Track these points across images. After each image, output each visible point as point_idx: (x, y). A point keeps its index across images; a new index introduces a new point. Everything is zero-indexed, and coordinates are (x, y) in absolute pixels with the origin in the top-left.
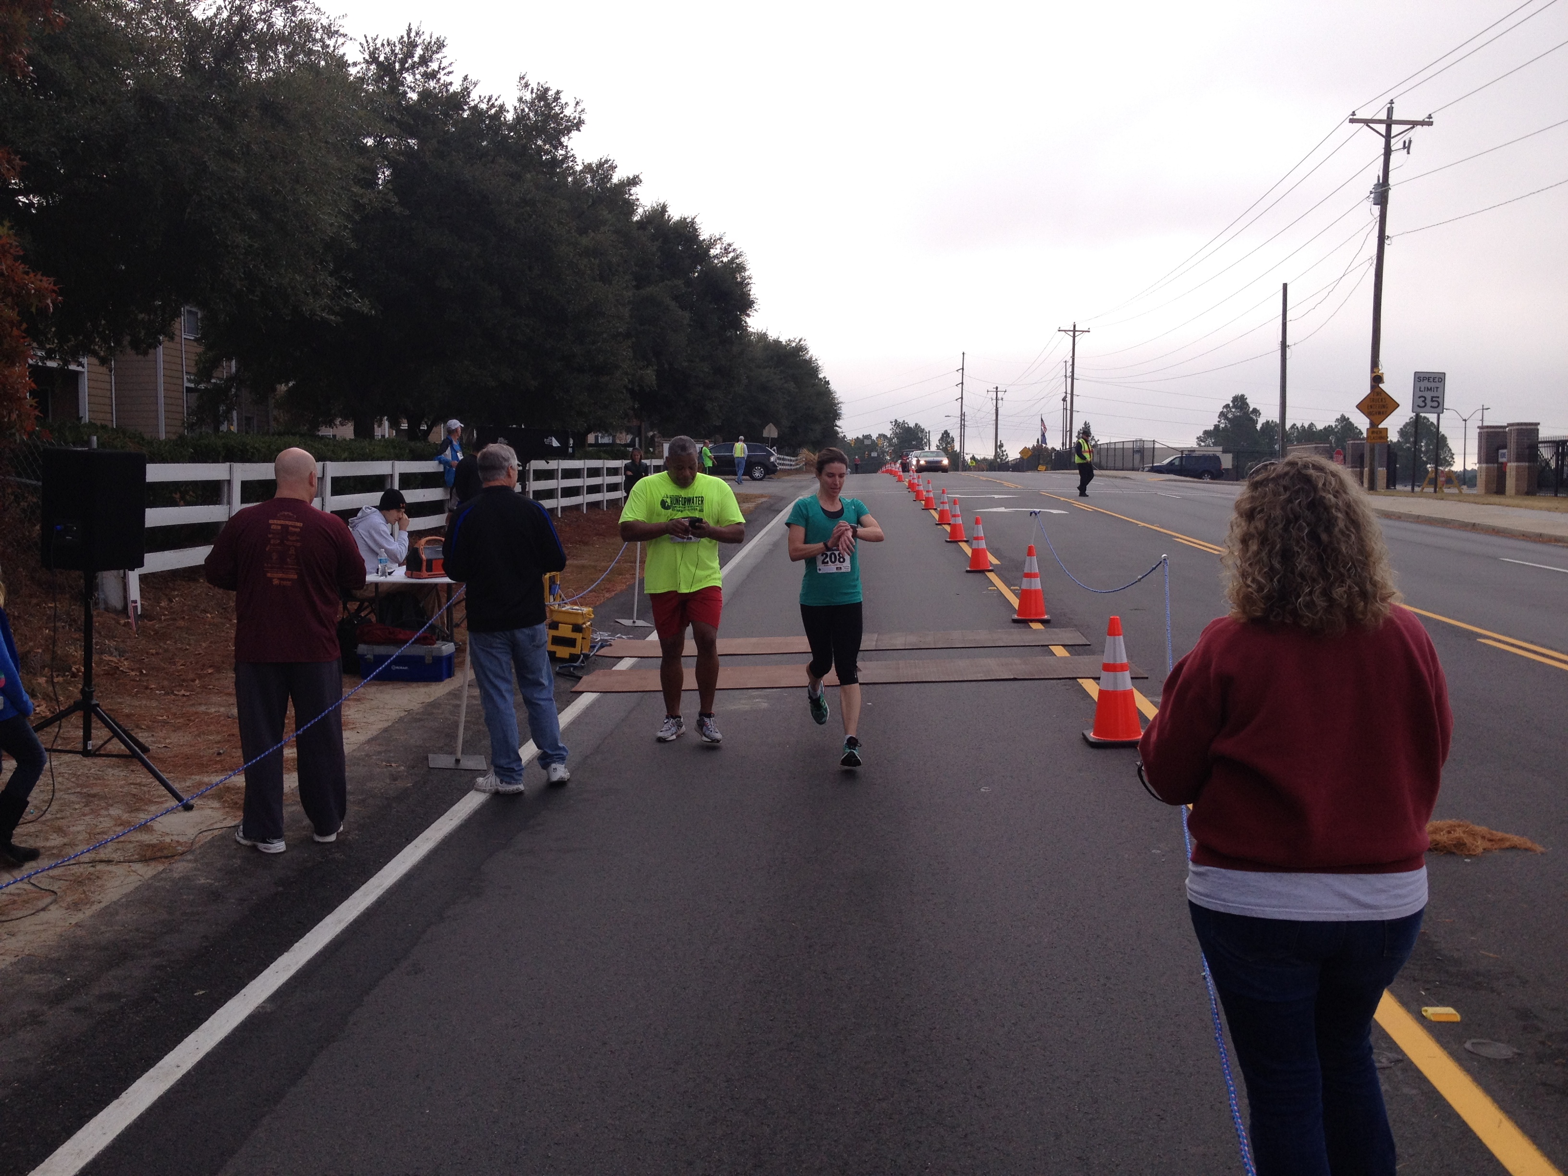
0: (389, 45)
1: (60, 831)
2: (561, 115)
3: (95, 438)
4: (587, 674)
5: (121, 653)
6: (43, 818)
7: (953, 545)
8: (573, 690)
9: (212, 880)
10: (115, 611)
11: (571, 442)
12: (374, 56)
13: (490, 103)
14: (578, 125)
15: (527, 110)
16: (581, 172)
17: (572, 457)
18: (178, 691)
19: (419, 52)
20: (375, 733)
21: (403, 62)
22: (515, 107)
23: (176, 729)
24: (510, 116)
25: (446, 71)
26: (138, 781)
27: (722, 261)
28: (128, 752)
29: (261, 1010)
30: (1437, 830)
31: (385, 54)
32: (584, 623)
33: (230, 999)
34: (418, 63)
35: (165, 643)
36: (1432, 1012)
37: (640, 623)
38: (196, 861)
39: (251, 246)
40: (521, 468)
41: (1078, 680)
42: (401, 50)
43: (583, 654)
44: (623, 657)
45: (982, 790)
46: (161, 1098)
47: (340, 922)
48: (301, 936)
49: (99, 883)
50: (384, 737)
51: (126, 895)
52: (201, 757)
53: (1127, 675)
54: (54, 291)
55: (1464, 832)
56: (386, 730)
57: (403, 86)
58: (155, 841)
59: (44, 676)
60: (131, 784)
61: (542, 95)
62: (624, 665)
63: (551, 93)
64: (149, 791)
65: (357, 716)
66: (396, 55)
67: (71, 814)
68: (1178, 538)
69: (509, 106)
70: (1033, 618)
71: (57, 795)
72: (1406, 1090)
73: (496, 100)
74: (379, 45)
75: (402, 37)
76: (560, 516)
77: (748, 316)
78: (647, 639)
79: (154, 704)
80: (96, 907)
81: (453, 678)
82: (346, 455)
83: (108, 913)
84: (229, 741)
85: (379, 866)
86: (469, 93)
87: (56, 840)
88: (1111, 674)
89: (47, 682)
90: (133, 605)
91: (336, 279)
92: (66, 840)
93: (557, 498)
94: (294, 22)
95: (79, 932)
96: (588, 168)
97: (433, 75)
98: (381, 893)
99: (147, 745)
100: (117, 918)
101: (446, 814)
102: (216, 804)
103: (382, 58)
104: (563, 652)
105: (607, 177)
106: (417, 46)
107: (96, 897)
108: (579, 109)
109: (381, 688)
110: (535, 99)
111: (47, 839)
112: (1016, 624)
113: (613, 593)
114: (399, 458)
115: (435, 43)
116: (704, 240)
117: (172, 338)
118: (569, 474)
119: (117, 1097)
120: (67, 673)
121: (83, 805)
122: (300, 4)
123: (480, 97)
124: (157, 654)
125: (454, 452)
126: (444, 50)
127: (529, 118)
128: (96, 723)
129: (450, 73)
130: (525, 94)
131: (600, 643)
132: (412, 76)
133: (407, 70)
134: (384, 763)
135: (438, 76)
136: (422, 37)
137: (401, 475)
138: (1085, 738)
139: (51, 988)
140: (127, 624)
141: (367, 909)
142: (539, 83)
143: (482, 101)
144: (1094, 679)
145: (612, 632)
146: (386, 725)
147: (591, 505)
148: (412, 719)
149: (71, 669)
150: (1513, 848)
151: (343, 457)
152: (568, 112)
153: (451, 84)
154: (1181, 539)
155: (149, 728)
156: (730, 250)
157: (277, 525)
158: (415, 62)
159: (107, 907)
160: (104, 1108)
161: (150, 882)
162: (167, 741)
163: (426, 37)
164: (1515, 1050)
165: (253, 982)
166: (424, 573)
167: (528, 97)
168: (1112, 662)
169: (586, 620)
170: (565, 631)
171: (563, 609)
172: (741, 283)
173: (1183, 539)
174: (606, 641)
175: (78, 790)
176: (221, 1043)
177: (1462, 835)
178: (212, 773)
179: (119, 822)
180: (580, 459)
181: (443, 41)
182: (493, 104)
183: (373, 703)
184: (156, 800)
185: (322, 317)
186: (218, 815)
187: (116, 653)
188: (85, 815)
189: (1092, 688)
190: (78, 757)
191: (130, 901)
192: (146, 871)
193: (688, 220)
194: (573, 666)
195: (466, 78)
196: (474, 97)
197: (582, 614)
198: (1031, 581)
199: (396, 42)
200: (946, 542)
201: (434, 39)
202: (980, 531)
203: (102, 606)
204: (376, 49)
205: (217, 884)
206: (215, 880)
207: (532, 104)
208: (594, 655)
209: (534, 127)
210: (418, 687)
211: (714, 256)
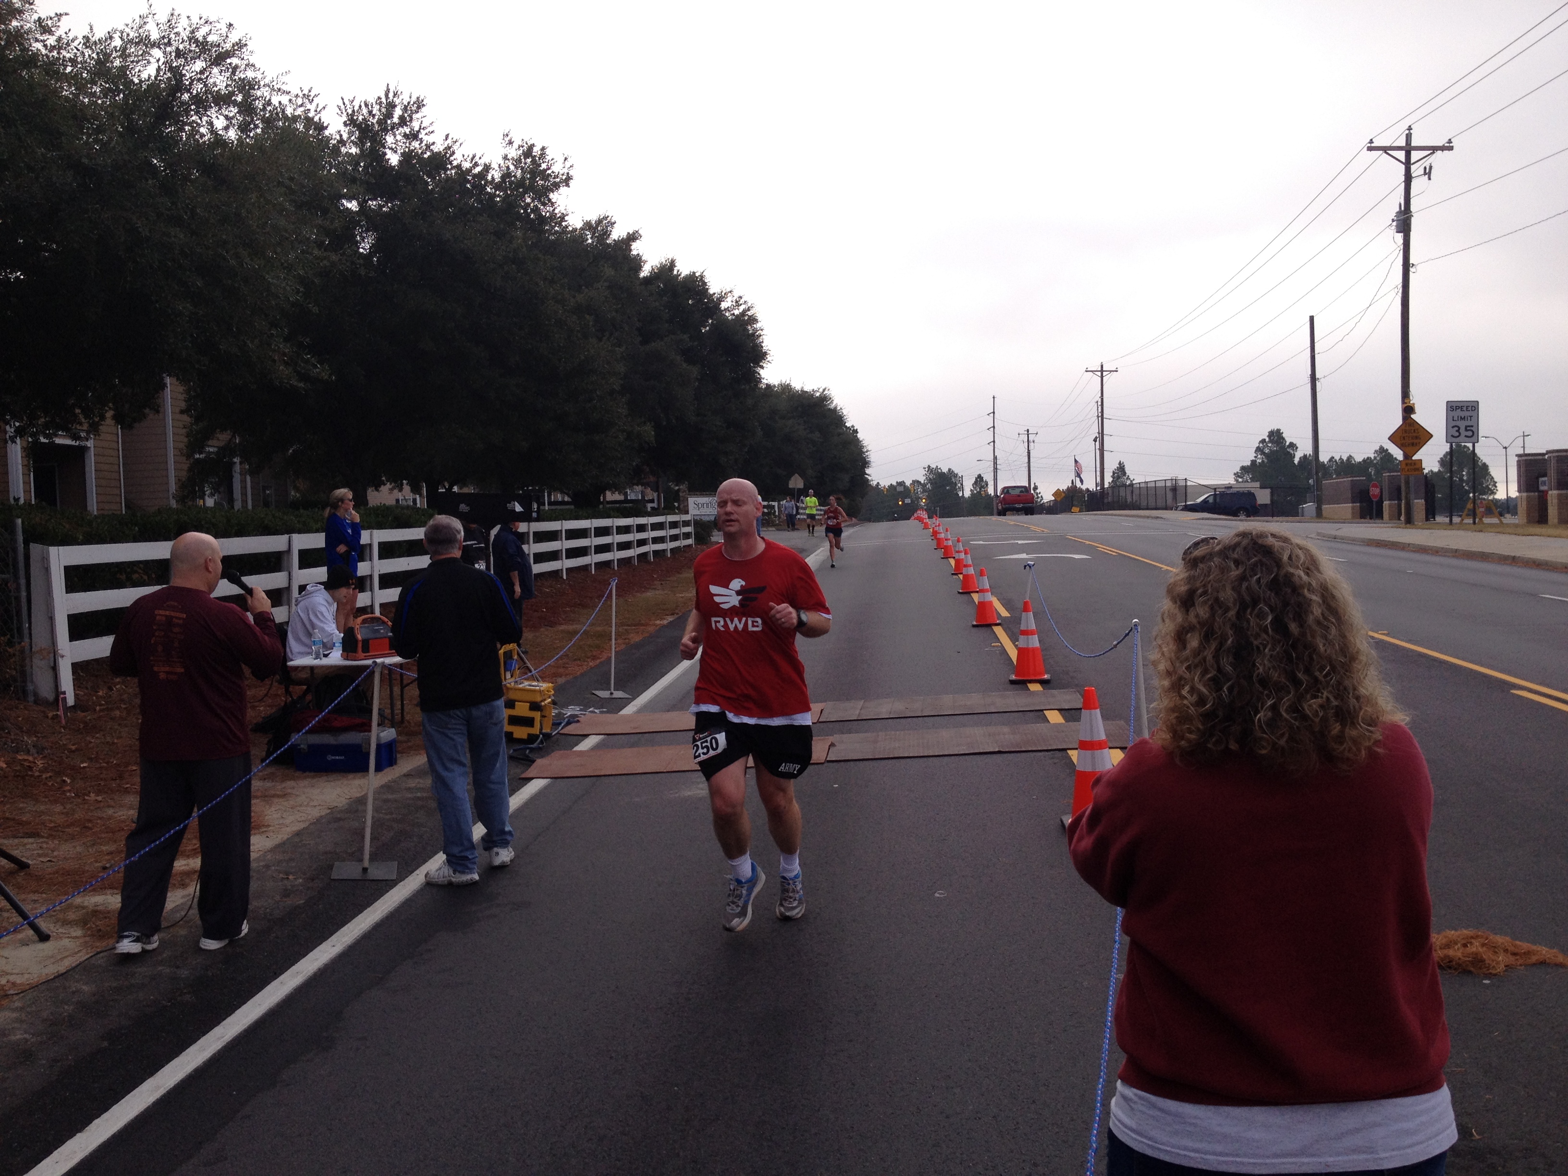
0: (366, 106)
2: (549, 172)
4: (542, 757)
5: (40, 750)
7: (965, 597)
8: (523, 776)
9: (30, 1034)
10: (46, 703)
12: (352, 118)
14: (567, 180)
15: (512, 168)
16: (581, 229)
19: (398, 112)
20: (286, 837)
21: (383, 123)
22: (499, 165)
24: (495, 175)
25: (427, 131)
27: (734, 314)
30: (1451, 943)
31: (363, 115)
32: (543, 700)
34: (398, 124)
35: (94, 736)
37: (618, 694)
41: (1069, 751)
42: (380, 110)
43: (543, 734)
44: (588, 735)
47: (158, 1088)
48: (106, 1109)
50: (293, 843)
52: (84, 872)
55: (1483, 945)
56: (299, 833)
57: (385, 147)
61: (528, 153)
62: (585, 745)
63: (536, 150)
65: (275, 816)
66: (374, 115)
69: (495, 165)
70: (1034, 678)
73: (480, 158)
74: (356, 108)
75: (379, 98)
77: (762, 367)
78: (622, 713)
79: (58, 808)
81: (394, 767)
86: (454, 153)
90: (62, 696)
91: (292, 345)
93: (562, 559)
96: (588, 225)
97: (414, 136)
98: (220, 1047)
101: (329, 940)
102: (78, 932)
103: (360, 120)
104: (521, 732)
105: (606, 234)
106: (395, 106)
108: (568, 164)
109: (315, 780)
110: (520, 156)
112: (1014, 686)
113: (598, 661)
114: (380, 526)
115: (414, 103)
116: (714, 294)
118: (573, 534)
123: (463, 156)
126: (423, 109)
127: (515, 176)
129: (431, 132)
130: (509, 151)
131: (566, 720)
132: (392, 137)
133: (388, 132)
134: (283, 875)
135: (420, 136)
136: (401, 97)
137: (380, 544)
140: (55, 718)
142: (523, 140)
143: (466, 160)
145: (585, 706)
146: (302, 826)
147: (600, 565)
148: (332, 819)
150: (1542, 963)
152: (557, 168)
153: (433, 143)
156: (740, 302)
157: (163, 616)
158: (394, 123)
162: (55, 853)
163: (406, 98)
166: (363, 654)
167: (513, 153)
168: (1089, 739)
169: (546, 696)
170: (522, 710)
171: (521, 686)
172: (753, 334)
174: (577, 716)
177: (1480, 949)
178: (90, 891)
180: (587, 519)
181: (422, 101)
182: (476, 163)
183: (299, 798)
184: (11, 929)
185: (291, 385)
186: (74, 946)
193: (697, 275)
194: (529, 748)
195: (447, 136)
196: (457, 159)
197: (540, 691)
198: (1028, 639)
199: (374, 103)
200: (959, 593)
201: (414, 99)
202: (985, 583)
203: (31, 699)
204: (353, 111)
205: (32, 1040)
206: (33, 1035)
207: (517, 162)
208: (558, 733)
209: (521, 183)
210: (354, 778)
211: (725, 309)
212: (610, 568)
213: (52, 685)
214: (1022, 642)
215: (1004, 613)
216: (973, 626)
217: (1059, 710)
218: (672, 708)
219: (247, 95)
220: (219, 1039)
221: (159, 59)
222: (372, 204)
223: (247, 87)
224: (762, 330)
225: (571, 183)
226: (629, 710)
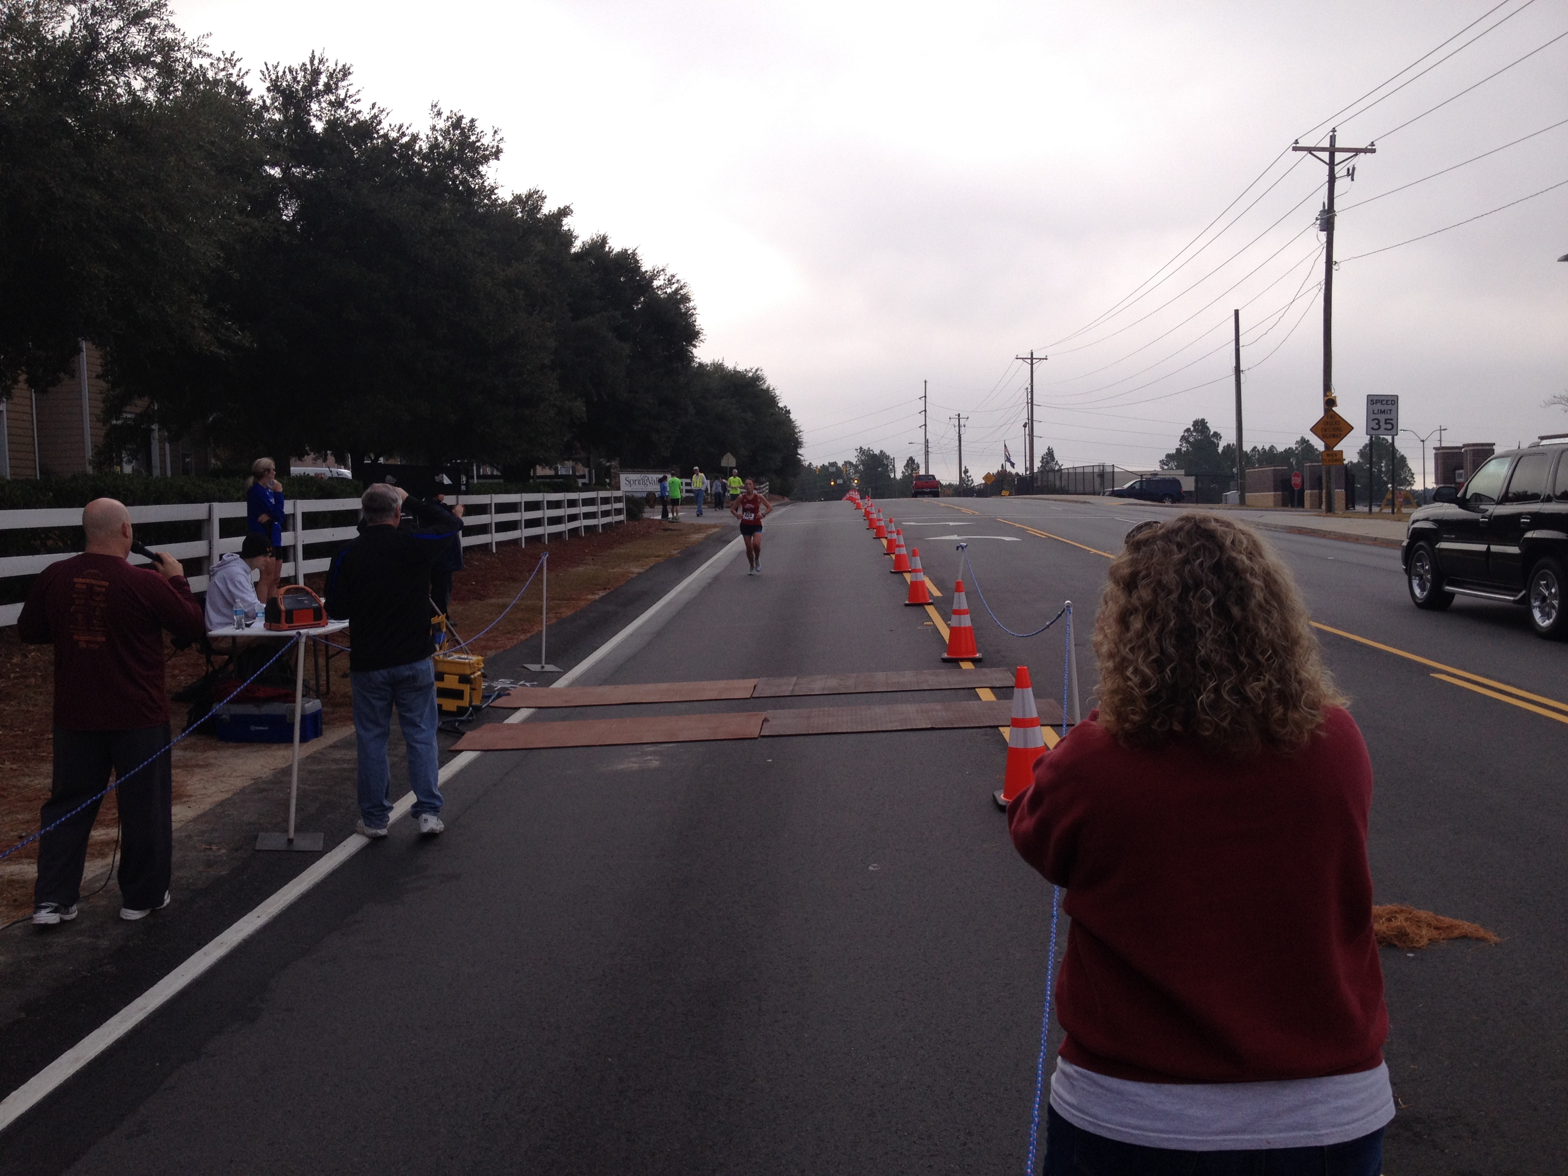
0: (290, 72)
2: (478, 144)
4: (472, 729)
7: (896, 576)
8: (453, 748)
12: (276, 84)
14: (497, 154)
15: (440, 138)
16: (512, 202)
19: (323, 79)
21: (306, 89)
22: (427, 136)
24: (423, 145)
25: (353, 99)
27: (666, 292)
31: (287, 81)
32: (473, 673)
34: (323, 91)
37: (550, 668)
41: (1000, 728)
42: (305, 77)
44: (519, 708)
50: (216, 813)
55: (1407, 919)
57: (309, 115)
61: (457, 124)
62: (516, 718)
63: (465, 122)
66: (299, 82)
69: (422, 136)
70: (966, 657)
73: (408, 128)
75: (304, 64)
77: (695, 346)
78: (551, 687)
86: (380, 122)
88: (1021, 729)
91: (212, 311)
96: (518, 199)
97: (339, 104)
101: (254, 910)
103: (284, 86)
105: (537, 208)
106: (321, 73)
108: (498, 137)
109: (236, 751)
110: (449, 127)
112: (945, 664)
115: (340, 71)
116: (646, 272)
118: (503, 508)
123: (390, 126)
126: (350, 77)
127: (443, 147)
129: (357, 100)
130: (438, 122)
131: (496, 693)
132: (317, 104)
133: (313, 99)
134: (204, 846)
135: (346, 104)
136: (326, 65)
138: (995, 800)
142: (451, 111)
145: (515, 679)
146: (225, 796)
148: (256, 790)
150: (1464, 937)
152: (486, 141)
153: (360, 112)
156: (673, 281)
157: (82, 583)
158: (319, 90)
163: (331, 66)
167: (441, 124)
168: (1020, 716)
169: (475, 670)
170: (451, 682)
171: (450, 658)
172: (686, 314)
174: (505, 689)
177: (1404, 923)
181: (349, 69)
182: (403, 133)
183: (221, 769)
185: (212, 352)
193: (629, 252)
194: (458, 721)
195: (374, 105)
196: (384, 127)
197: (469, 664)
198: (960, 619)
199: (299, 69)
200: (891, 572)
201: (340, 67)
202: (918, 563)
204: (277, 77)
207: (446, 133)
209: (449, 154)
211: (657, 288)
212: (539, 542)
214: (955, 621)
215: (936, 593)
216: (906, 605)
217: (990, 688)
218: (604, 682)
219: (166, 57)
221: (74, 16)
222: (296, 171)
223: (167, 48)
224: (695, 309)
225: (501, 156)
226: (561, 683)
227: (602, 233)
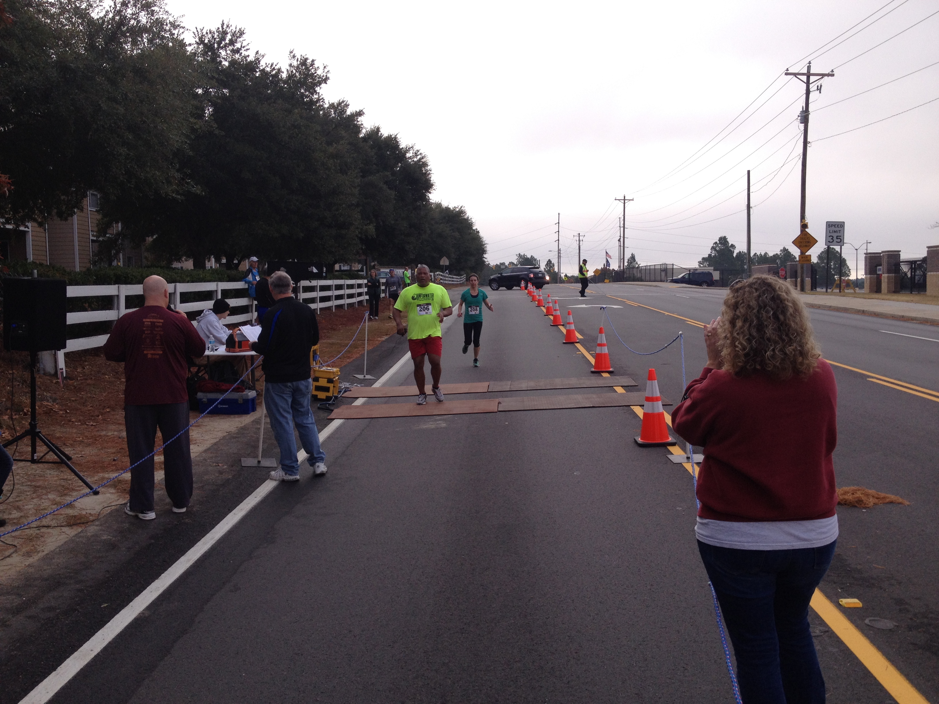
0: (210, 33)
1: (18, 508)
2: (315, 75)
3: (36, 271)
4: (337, 408)
5: (54, 400)
6: (8, 501)
7: (555, 328)
8: (329, 417)
9: (111, 536)
10: (50, 375)
11: (325, 269)
12: (202, 40)
13: (272, 68)
14: (325, 80)
15: (294, 71)
16: (328, 108)
17: (325, 278)
18: (89, 422)
19: (229, 37)
20: (209, 446)
21: (219, 43)
22: (287, 70)
23: (89, 445)
24: (284, 75)
25: (245, 48)
26: (66, 477)
27: (414, 161)
28: (59, 460)
29: (142, 615)
30: (846, 493)
31: (208, 38)
32: (334, 378)
33: (123, 608)
34: (228, 44)
35: (81, 394)
36: (846, 602)
37: (369, 377)
38: (101, 525)
39: (129, 155)
40: (294, 285)
41: (631, 407)
42: (218, 36)
43: (334, 396)
44: (358, 398)
45: (575, 473)
46: (82, 670)
47: (189, 560)
48: (166, 570)
49: (43, 539)
50: (214, 448)
51: (59, 547)
52: (104, 462)
53: (660, 403)
54: (9, 183)
55: (862, 494)
56: (215, 444)
57: (220, 57)
58: (76, 514)
59: (7, 415)
60: (61, 479)
61: (304, 62)
62: (359, 402)
63: (309, 61)
64: (72, 483)
65: (197, 436)
66: (215, 39)
67: (25, 499)
68: (688, 321)
69: (284, 69)
70: (603, 370)
71: (16, 487)
72: (830, 649)
73: (276, 65)
74: (204, 33)
75: (218, 28)
76: (319, 313)
77: (430, 193)
78: (372, 386)
79: (75, 431)
80: (41, 555)
81: (255, 412)
82: (188, 279)
83: (48, 558)
84: (120, 452)
85: (212, 526)
86: (259, 62)
87: (15, 514)
88: (651, 403)
89: (9, 418)
90: (61, 371)
91: (181, 174)
92: (22, 514)
93: (317, 303)
94: (153, 20)
95: (31, 570)
96: (332, 106)
97: (238, 51)
98: (214, 542)
99: (70, 456)
100: (54, 561)
101: (252, 494)
102: (113, 490)
103: (206, 41)
104: (322, 395)
105: (343, 111)
106: (227, 33)
107: (40, 548)
108: (326, 70)
109: (212, 419)
110: (299, 65)
111: (10, 514)
112: (593, 374)
113: (352, 359)
114: (221, 280)
115: (238, 32)
116: (403, 148)
117: (82, 210)
118: (323, 288)
119: (55, 669)
120: (21, 413)
121: (32, 492)
122: (155, 8)
123: (266, 64)
124: (76, 400)
125: (254, 276)
126: (244, 36)
127: (296, 76)
128: (39, 442)
129: (247, 49)
130: (293, 62)
131: (344, 389)
132: (225, 52)
133: (222, 48)
134: (214, 464)
135: (240, 52)
136: (231, 28)
137: (222, 290)
138: (636, 442)
139: (14, 604)
140: (57, 383)
141: (205, 552)
142: (301, 55)
143: (267, 66)
144: (640, 406)
145: (351, 382)
146: (215, 441)
147: (337, 307)
148: (231, 437)
149: (23, 410)
150: (891, 502)
151: (187, 280)
152: (319, 72)
153: (248, 56)
154: (690, 322)
155: (72, 445)
156: (418, 154)
157: (148, 322)
158: (227, 43)
159: (47, 554)
160: (47, 677)
161: (73, 538)
162: (83, 453)
163: (233, 28)
164: (895, 624)
165: (136, 598)
166: (237, 349)
167: (295, 63)
168: (651, 396)
169: (335, 376)
170: (323, 382)
171: (322, 369)
172: (425, 173)
173: (691, 322)
174: (348, 388)
175: (29, 483)
176: (118, 635)
177: (861, 495)
178: (110, 472)
179: (54, 502)
180: (330, 279)
181: (243, 31)
182: (274, 68)
183: (208, 427)
184: (77, 489)
185: (173, 197)
186: (114, 497)
187: (50, 400)
188: (33, 498)
189: (639, 412)
190: (29, 464)
191: (62, 550)
192: (71, 532)
193: (393, 136)
194: (328, 404)
195: (257, 52)
196: (262, 64)
197: (333, 372)
198: (601, 348)
199: (215, 31)
200: (551, 325)
201: (238, 30)
203: (42, 372)
204: (203, 35)
205: (114, 539)
206: (113, 536)
207: (297, 68)
208: (341, 396)
209: (299, 81)
210: (234, 417)
211: (409, 158)
212: (342, 308)
213: (53, 365)
214: (598, 350)
215: (579, 336)
216: (564, 343)
217: (621, 386)
218: (402, 384)
220: (212, 539)
221: (111, 6)
222: (211, 91)
223: (160, 23)
224: (431, 171)
226: (377, 385)
227: (377, 125)
